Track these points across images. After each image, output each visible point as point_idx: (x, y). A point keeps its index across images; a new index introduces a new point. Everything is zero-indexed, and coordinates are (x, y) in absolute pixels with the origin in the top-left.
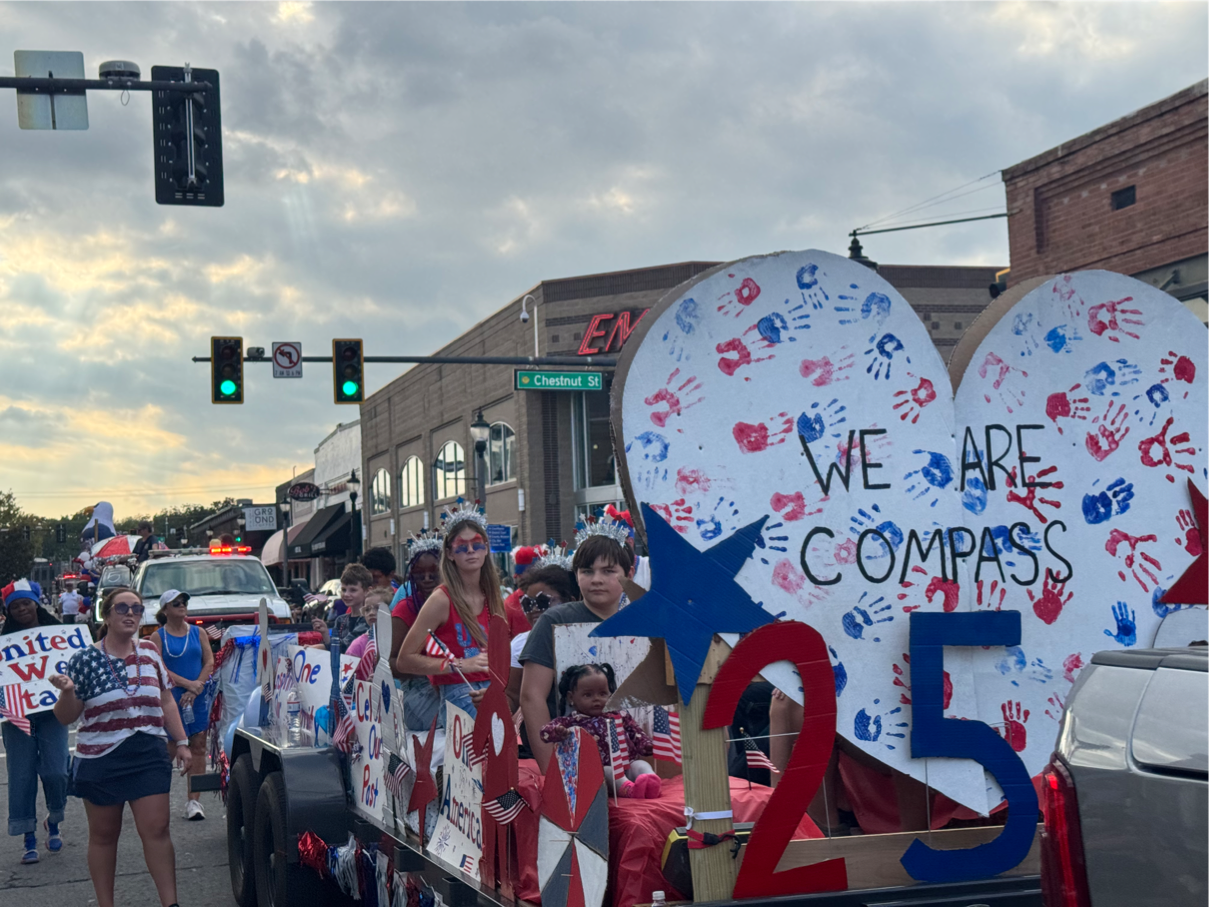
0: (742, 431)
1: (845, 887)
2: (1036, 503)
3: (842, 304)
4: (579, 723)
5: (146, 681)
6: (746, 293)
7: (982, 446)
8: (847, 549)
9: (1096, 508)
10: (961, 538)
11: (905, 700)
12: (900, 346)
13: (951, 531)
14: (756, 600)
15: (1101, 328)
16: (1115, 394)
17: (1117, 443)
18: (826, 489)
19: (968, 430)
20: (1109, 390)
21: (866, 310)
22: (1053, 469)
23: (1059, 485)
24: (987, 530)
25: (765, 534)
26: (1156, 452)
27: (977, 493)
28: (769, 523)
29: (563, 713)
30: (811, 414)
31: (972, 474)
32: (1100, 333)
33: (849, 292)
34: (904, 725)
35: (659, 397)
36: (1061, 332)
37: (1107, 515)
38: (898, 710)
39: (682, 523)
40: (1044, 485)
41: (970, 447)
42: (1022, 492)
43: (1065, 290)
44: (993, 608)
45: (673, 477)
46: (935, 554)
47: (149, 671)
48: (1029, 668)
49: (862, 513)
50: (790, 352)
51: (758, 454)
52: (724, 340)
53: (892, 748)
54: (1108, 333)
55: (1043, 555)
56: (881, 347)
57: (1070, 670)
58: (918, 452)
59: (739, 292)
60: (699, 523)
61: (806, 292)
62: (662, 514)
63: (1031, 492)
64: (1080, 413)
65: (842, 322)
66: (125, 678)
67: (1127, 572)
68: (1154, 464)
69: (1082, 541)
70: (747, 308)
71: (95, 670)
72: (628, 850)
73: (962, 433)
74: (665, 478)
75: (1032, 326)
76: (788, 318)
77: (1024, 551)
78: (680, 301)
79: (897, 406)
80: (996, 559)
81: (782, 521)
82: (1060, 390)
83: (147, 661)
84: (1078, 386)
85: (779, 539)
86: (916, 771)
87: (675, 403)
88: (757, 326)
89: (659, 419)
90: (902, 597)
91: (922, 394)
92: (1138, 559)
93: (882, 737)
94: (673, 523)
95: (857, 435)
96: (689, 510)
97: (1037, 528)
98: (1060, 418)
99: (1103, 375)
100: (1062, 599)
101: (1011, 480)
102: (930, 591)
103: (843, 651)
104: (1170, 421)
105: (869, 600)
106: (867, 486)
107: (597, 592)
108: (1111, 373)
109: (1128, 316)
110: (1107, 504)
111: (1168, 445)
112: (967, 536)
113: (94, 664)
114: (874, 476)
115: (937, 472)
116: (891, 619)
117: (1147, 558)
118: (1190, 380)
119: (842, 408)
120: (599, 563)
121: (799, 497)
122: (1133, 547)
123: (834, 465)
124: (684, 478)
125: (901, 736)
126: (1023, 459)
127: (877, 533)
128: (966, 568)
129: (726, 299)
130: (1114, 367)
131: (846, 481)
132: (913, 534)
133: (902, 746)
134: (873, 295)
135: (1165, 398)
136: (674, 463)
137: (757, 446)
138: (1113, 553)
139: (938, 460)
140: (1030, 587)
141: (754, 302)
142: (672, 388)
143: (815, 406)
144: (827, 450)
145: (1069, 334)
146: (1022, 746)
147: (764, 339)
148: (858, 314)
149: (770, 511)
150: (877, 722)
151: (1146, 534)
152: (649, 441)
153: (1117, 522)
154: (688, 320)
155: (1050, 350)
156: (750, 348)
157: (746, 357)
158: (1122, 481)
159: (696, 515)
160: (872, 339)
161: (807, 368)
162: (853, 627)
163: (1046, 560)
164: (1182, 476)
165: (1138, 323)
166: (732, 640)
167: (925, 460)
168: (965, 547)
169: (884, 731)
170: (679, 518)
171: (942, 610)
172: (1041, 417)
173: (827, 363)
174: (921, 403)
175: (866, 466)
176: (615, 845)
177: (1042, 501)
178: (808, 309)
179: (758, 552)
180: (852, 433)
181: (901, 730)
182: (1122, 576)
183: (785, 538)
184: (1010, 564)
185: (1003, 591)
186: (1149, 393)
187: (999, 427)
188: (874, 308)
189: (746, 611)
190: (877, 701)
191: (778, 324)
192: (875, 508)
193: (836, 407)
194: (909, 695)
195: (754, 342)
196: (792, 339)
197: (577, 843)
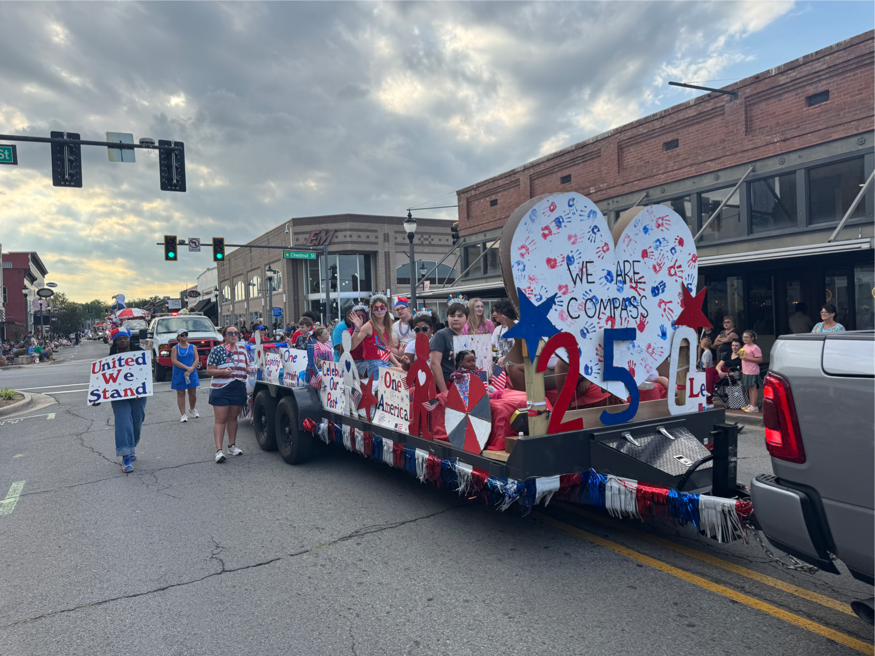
0: (549, 261)
1: (582, 428)
2: (638, 289)
3: (582, 213)
4: (465, 372)
5: (241, 361)
6: (552, 208)
7: (622, 268)
8: (582, 306)
9: (655, 291)
10: (616, 301)
11: (600, 361)
12: (599, 230)
13: (613, 299)
14: (553, 324)
15: (659, 226)
16: (661, 250)
17: (661, 268)
18: (575, 283)
19: (618, 262)
20: (660, 248)
21: (589, 216)
22: (643, 277)
23: (645, 283)
24: (624, 299)
25: (556, 300)
26: (673, 271)
27: (621, 285)
28: (557, 296)
29: (457, 368)
30: (570, 255)
31: (620, 278)
32: (658, 228)
33: (584, 209)
34: (599, 369)
35: (523, 247)
36: (647, 227)
37: (658, 294)
38: (597, 364)
39: (530, 295)
40: (640, 283)
41: (619, 269)
42: (634, 285)
43: (650, 211)
44: (625, 327)
45: (527, 278)
46: (608, 308)
47: (242, 357)
48: (636, 348)
49: (586, 292)
50: (565, 231)
51: (553, 269)
52: (544, 226)
53: (596, 378)
54: (661, 228)
55: (640, 308)
56: (593, 230)
57: (648, 349)
58: (603, 270)
59: (550, 207)
60: (535, 295)
61: (571, 208)
62: (524, 291)
63: (637, 285)
64: (651, 257)
65: (581, 220)
66: (233, 359)
67: (664, 314)
68: (672, 276)
69: (651, 302)
70: (552, 213)
71: (222, 355)
72: (498, 418)
73: (616, 263)
74: (524, 278)
75: (639, 224)
76: (564, 218)
77: (635, 307)
78: (531, 210)
79: (597, 253)
80: (626, 309)
81: (561, 295)
82: (645, 248)
83: (242, 353)
84: (651, 247)
85: (560, 302)
86: (604, 386)
87: (527, 250)
88: (554, 221)
89: (522, 255)
90: (599, 323)
91: (605, 248)
92: (667, 309)
93: (593, 374)
94: (527, 295)
95: (585, 263)
96: (532, 291)
97: (638, 298)
98: (645, 258)
99: (658, 243)
100: (645, 323)
101: (631, 281)
102: (607, 321)
103: (582, 343)
104: (677, 260)
105: (589, 324)
106: (588, 282)
107: (456, 324)
108: (660, 243)
109: (667, 222)
110: (658, 290)
111: (676, 269)
112: (618, 301)
113: (222, 352)
114: (590, 279)
115: (609, 277)
116: (595, 331)
117: (669, 309)
118: (682, 246)
119: (580, 253)
120: (457, 313)
121: (567, 286)
122: (666, 305)
123: (577, 274)
124: (530, 278)
125: (599, 373)
126: (635, 273)
127: (591, 299)
128: (618, 312)
129: (546, 210)
130: (661, 240)
131: (581, 280)
132: (602, 300)
133: (599, 377)
134: (591, 210)
135: (675, 252)
136: (526, 273)
137: (553, 267)
138: (660, 307)
139: (609, 273)
140: (636, 319)
141: (554, 211)
142: (527, 244)
143: (572, 252)
144: (575, 268)
145: (650, 228)
146: (634, 376)
147: (557, 226)
148: (586, 218)
149: (558, 291)
150: (591, 368)
151: (669, 300)
152: (519, 264)
153: (661, 296)
154: (533, 217)
155: (643, 233)
156: (552, 229)
157: (550, 233)
158: (662, 282)
159: (534, 292)
160: (590, 227)
161: (570, 237)
162: (583, 334)
163: (641, 310)
164: (680, 280)
165: (669, 225)
166: (546, 339)
167: (605, 273)
168: (617, 305)
169: (593, 372)
170: (529, 294)
171: (610, 328)
172: (640, 258)
173: (576, 236)
174: (604, 252)
175: (587, 275)
176: (493, 416)
177: (640, 288)
178: (571, 215)
179: (554, 307)
180: (583, 262)
181: (599, 371)
182: (662, 315)
183: (562, 302)
184: (630, 311)
185: (628, 321)
186: (671, 250)
187: (628, 261)
188: (591, 215)
189: (550, 329)
190: (591, 361)
191: (561, 220)
192: (590, 290)
193: (578, 252)
194: (602, 359)
195: (553, 226)
196: (565, 226)
197: (470, 416)
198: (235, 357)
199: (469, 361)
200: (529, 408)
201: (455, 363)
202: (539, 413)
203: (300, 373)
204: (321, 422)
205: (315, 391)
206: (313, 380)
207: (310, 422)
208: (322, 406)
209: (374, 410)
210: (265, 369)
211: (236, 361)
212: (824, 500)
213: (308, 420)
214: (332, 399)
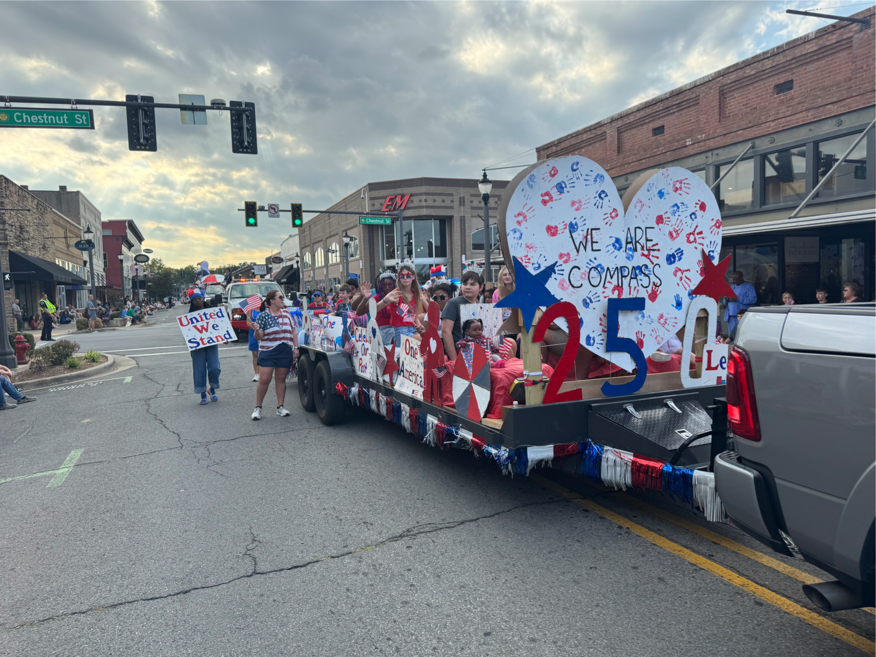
0: (549, 228)
1: (581, 399)
2: (651, 257)
3: (587, 178)
4: (471, 341)
5: (286, 324)
6: (553, 172)
7: (633, 235)
8: (585, 274)
9: (671, 259)
10: (625, 270)
11: (603, 331)
12: (606, 195)
13: (621, 267)
14: (552, 294)
15: (676, 190)
16: (679, 216)
17: (679, 234)
18: (578, 251)
19: (629, 229)
20: (677, 214)
21: (595, 181)
22: (657, 244)
23: (659, 250)
24: (633, 267)
25: (556, 269)
26: (692, 238)
27: (631, 253)
28: (557, 265)
29: (464, 337)
30: (574, 222)
31: (630, 246)
32: (676, 192)
33: (590, 173)
34: (603, 340)
35: (519, 214)
36: (663, 191)
37: (674, 262)
38: (601, 334)
39: (527, 264)
40: (654, 250)
41: (629, 236)
42: (646, 253)
43: (666, 174)
44: (634, 296)
45: (524, 246)
46: (615, 276)
47: (286, 320)
48: (646, 319)
49: (590, 261)
50: (567, 197)
51: (554, 237)
52: (544, 191)
53: (598, 348)
54: (679, 192)
55: (652, 276)
56: (600, 195)
57: (659, 319)
58: (611, 237)
59: (550, 172)
60: (533, 264)
61: (574, 172)
62: (520, 260)
63: (649, 253)
64: (667, 223)
65: (586, 185)
66: (278, 323)
67: (680, 283)
68: (691, 243)
69: (665, 271)
70: (553, 179)
71: (268, 320)
72: (497, 386)
73: (626, 230)
74: (521, 246)
75: (654, 188)
76: (567, 183)
77: (646, 275)
78: (529, 175)
79: (604, 219)
80: (636, 278)
81: (562, 263)
82: (661, 214)
83: (286, 317)
84: (667, 212)
85: (561, 270)
86: (607, 357)
87: (525, 217)
88: (556, 186)
89: (519, 223)
90: (604, 292)
91: (614, 214)
92: (684, 278)
93: (595, 344)
94: (524, 264)
95: (590, 231)
96: (529, 259)
97: (650, 266)
98: (660, 225)
99: (676, 208)
100: (658, 293)
101: (642, 248)
102: (613, 290)
103: (583, 313)
104: (697, 226)
105: (592, 293)
106: (593, 250)
107: (468, 292)
108: (678, 208)
109: (686, 185)
110: (674, 258)
111: (696, 235)
112: (627, 269)
113: (267, 318)
114: (595, 247)
115: (617, 245)
116: (599, 301)
117: (687, 278)
118: (704, 211)
119: (585, 220)
120: (470, 281)
121: (568, 254)
122: (682, 273)
123: (581, 242)
124: (528, 247)
125: (602, 344)
126: (647, 240)
127: (596, 268)
128: (626, 281)
129: (546, 175)
130: (680, 205)
131: (585, 248)
132: (608, 269)
133: (603, 348)
134: (598, 175)
135: (696, 218)
136: (524, 241)
137: (554, 234)
138: (676, 276)
139: (618, 241)
140: (647, 289)
141: (556, 176)
142: (524, 211)
143: (575, 219)
144: (579, 236)
145: (665, 192)
146: (642, 347)
147: (558, 191)
148: (592, 182)
149: (558, 260)
150: (594, 339)
151: (687, 269)
152: (515, 232)
153: (678, 264)
154: (531, 183)
155: (658, 198)
156: (553, 195)
157: (551, 199)
158: (679, 249)
159: (532, 261)
160: (597, 192)
161: (573, 204)
162: (586, 304)
164: (700, 247)
165: (688, 188)
166: (544, 309)
167: (613, 240)
168: (626, 274)
169: (596, 342)
170: (526, 262)
171: (617, 297)
172: (654, 224)
173: (580, 202)
174: (613, 218)
175: (592, 242)
176: (492, 384)
177: (653, 256)
178: (574, 180)
179: (553, 275)
180: (588, 229)
181: (602, 342)
182: (678, 285)
183: (563, 270)
184: (641, 280)
185: (638, 290)
186: (691, 215)
187: (639, 228)
188: (598, 179)
189: (548, 298)
190: (593, 331)
191: (563, 185)
192: (595, 259)
193: (583, 219)
194: (606, 329)
195: (554, 193)
196: (568, 192)
197: (473, 384)
198: (280, 320)
199: (475, 330)
200: (525, 378)
201: (462, 331)
202: (534, 383)
203: (337, 339)
204: (353, 386)
205: (349, 356)
206: (347, 346)
207: (342, 385)
208: (354, 371)
209: (396, 376)
210: (311, 334)
211: (282, 324)
212: (777, 481)
213: (341, 384)
214: (363, 364)
